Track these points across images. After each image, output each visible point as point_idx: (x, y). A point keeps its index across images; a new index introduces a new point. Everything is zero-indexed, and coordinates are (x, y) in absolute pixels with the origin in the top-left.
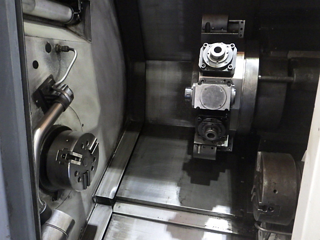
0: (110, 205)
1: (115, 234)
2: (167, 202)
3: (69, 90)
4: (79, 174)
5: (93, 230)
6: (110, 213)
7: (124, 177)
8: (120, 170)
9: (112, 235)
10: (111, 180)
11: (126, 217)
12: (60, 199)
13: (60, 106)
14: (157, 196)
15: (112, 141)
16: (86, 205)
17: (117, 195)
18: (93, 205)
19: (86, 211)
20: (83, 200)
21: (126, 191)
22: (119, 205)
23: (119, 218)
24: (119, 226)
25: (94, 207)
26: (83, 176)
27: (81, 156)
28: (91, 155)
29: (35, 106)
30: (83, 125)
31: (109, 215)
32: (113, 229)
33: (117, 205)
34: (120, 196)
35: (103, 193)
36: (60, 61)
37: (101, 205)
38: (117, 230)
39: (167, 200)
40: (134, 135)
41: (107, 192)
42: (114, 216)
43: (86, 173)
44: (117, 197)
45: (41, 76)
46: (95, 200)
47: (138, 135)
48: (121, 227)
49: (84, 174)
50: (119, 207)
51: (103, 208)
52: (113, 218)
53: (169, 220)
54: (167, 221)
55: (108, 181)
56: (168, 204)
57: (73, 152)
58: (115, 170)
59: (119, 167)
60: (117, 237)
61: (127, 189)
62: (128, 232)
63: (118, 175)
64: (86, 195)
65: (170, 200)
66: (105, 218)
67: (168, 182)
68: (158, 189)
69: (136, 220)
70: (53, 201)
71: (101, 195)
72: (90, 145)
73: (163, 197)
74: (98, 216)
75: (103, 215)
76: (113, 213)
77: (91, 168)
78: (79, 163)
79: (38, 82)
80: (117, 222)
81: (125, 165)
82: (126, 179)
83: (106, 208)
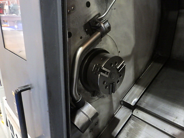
0: (131, 109)
1: (131, 129)
2: (174, 120)
3: (108, 23)
4: (107, 83)
5: (117, 121)
6: (130, 114)
7: (145, 93)
8: (143, 88)
9: (128, 129)
10: (135, 92)
11: (141, 120)
12: (97, 97)
13: (99, 33)
14: (167, 113)
15: (141, 67)
16: (115, 105)
17: (137, 104)
18: (120, 106)
19: (114, 109)
20: (113, 101)
21: (144, 103)
22: (137, 111)
23: (135, 120)
24: (135, 125)
25: (121, 108)
26: (110, 86)
27: (109, 71)
28: (118, 72)
29: (85, 33)
30: (119, 52)
31: (129, 115)
32: (130, 125)
33: (136, 111)
34: (139, 105)
35: (128, 100)
36: (107, 4)
37: (125, 107)
38: (132, 127)
39: (174, 119)
40: (159, 66)
41: (130, 100)
42: (132, 117)
43: (113, 84)
44: (137, 106)
45: (91, 13)
46: (122, 103)
47: (162, 66)
48: (135, 126)
49: (111, 84)
50: (137, 112)
51: (126, 109)
52: (132, 118)
53: (173, 134)
54: (171, 135)
55: (133, 93)
56: (175, 122)
57: (103, 67)
58: (140, 87)
59: (142, 86)
60: (131, 132)
61: (145, 102)
62: (140, 132)
63: (141, 91)
64: (116, 98)
65: (177, 120)
66: (126, 117)
67: (179, 106)
68: (169, 109)
69: (147, 125)
70: (92, 96)
71: (126, 101)
72: (118, 65)
73: (172, 116)
74: (122, 114)
75: (125, 114)
76: (132, 114)
77: (117, 81)
78: (107, 76)
79: (89, 17)
80: (133, 121)
81: (147, 85)
82: (146, 95)
83: (128, 110)
